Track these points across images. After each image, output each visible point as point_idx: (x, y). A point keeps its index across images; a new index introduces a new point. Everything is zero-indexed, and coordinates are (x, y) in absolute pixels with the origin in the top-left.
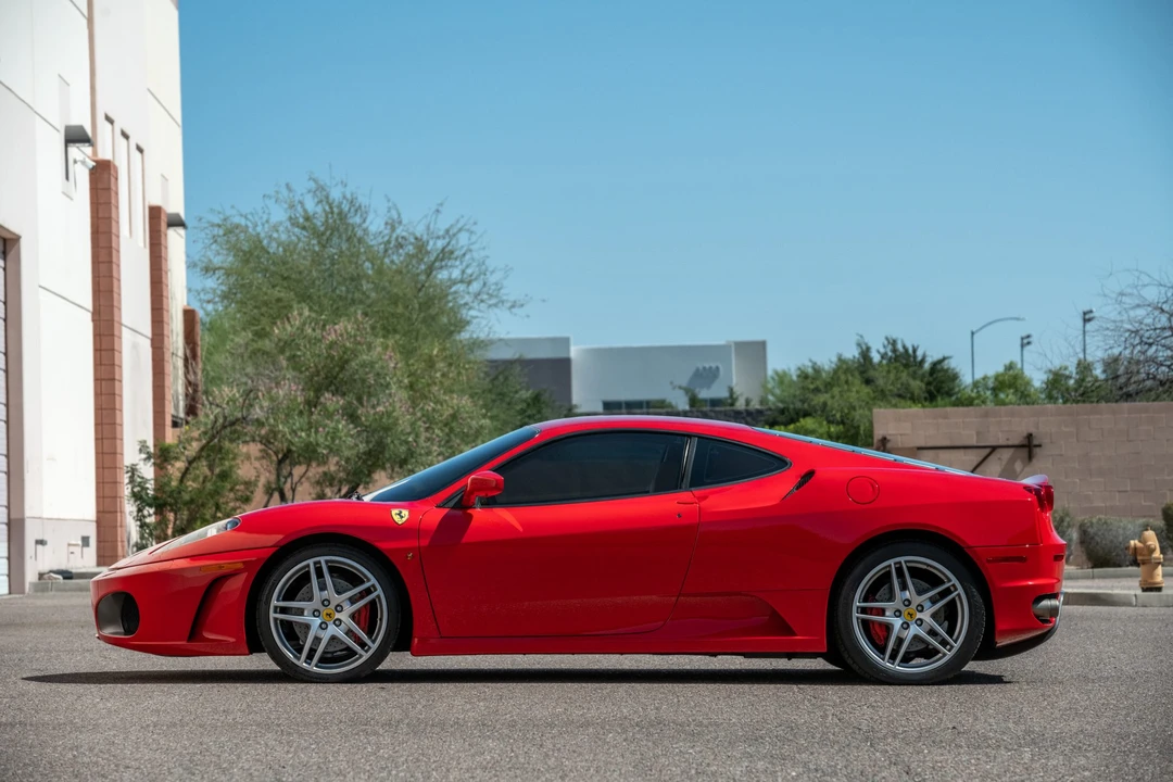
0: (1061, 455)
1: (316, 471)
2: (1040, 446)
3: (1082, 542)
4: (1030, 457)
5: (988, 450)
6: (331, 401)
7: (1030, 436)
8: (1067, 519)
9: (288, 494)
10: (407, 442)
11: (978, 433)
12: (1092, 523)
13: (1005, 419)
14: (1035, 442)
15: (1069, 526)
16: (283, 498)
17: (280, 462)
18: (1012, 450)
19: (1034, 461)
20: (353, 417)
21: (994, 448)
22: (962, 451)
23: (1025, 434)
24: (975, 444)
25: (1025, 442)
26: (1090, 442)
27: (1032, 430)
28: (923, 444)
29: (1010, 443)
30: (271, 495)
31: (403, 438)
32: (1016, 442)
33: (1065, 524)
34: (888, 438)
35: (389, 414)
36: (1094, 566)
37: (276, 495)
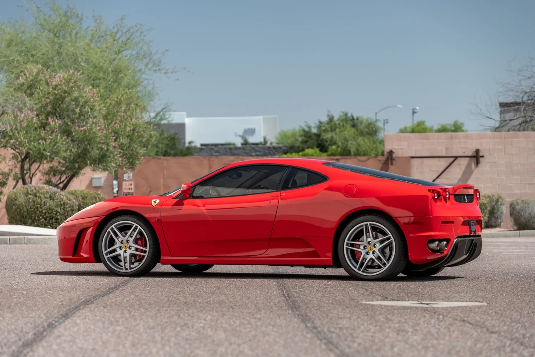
0: (496, 162)
1: (45, 166)
2: (483, 157)
3: (511, 214)
4: (477, 163)
5: (452, 159)
6: (54, 123)
7: (477, 151)
8: (500, 200)
9: (28, 180)
10: (102, 149)
11: (447, 149)
12: (518, 203)
13: (462, 140)
14: (481, 154)
15: (501, 205)
16: (24, 183)
17: (23, 161)
18: (467, 159)
19: (479, 165)
20: (67, 133)
21: (456, 158)
22: (437, 159)
23: (474, 150)
24: (445, 155)
25: (475, 155)
26: (512, 155)
27: (478, 147)
28: (414, 155)
29: (465, 155)
30: (18, 182)
31: (100, 146)
32: (470, 154)
33: (499, 203)
34: (394, 151)
35: (90, 130)
36: (519, 229)
37: (21, 182)
